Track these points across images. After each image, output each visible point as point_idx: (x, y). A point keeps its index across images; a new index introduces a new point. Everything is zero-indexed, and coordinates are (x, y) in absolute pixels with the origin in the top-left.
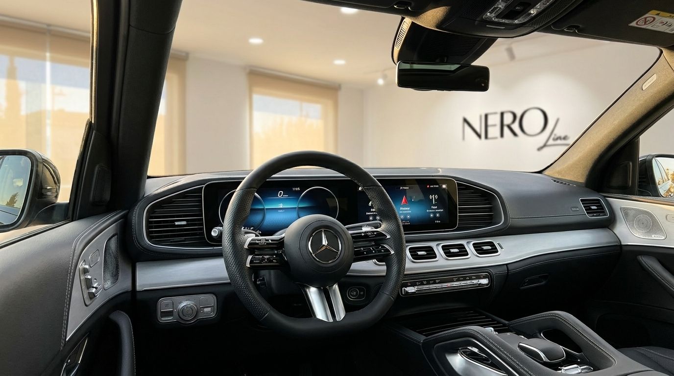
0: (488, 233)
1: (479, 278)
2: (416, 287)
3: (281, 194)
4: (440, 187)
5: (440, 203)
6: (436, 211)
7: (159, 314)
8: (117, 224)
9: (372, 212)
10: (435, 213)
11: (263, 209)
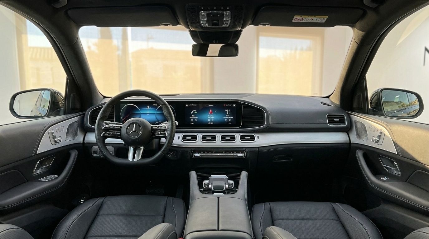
0: (254, 130)
1: (238, 153)
2: (200, 154)
3: (148, 107)
4: (232, 106)
5: (231, 114)
6: (229, 118)
7: (92, 152)
8: (82, 116)
9: (193, 117)
10: (228, 119)
11: (140, 113)
